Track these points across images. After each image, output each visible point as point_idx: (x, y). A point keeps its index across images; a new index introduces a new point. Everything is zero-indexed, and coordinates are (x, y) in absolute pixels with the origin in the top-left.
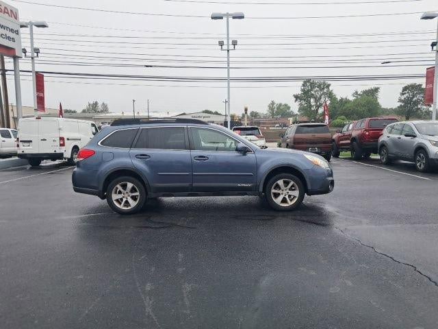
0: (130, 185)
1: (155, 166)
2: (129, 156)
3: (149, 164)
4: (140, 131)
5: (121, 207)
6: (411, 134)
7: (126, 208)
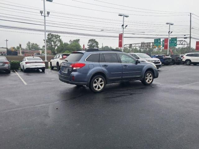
2: (100, 66)
3: (107, 69)
4: (101, 55)
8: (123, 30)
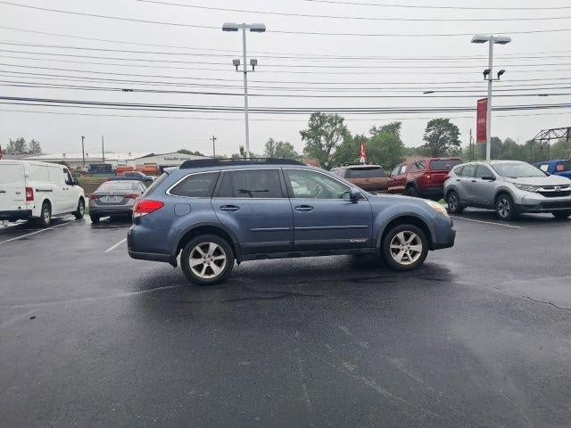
0: (213, 246)
1: (246, 220)
2: (212, 207)
3: (237, 217)
4: (222, 175)
5: (202, 275)
6: (488, 176)
7: (207, 277)
8: (490, 87)
